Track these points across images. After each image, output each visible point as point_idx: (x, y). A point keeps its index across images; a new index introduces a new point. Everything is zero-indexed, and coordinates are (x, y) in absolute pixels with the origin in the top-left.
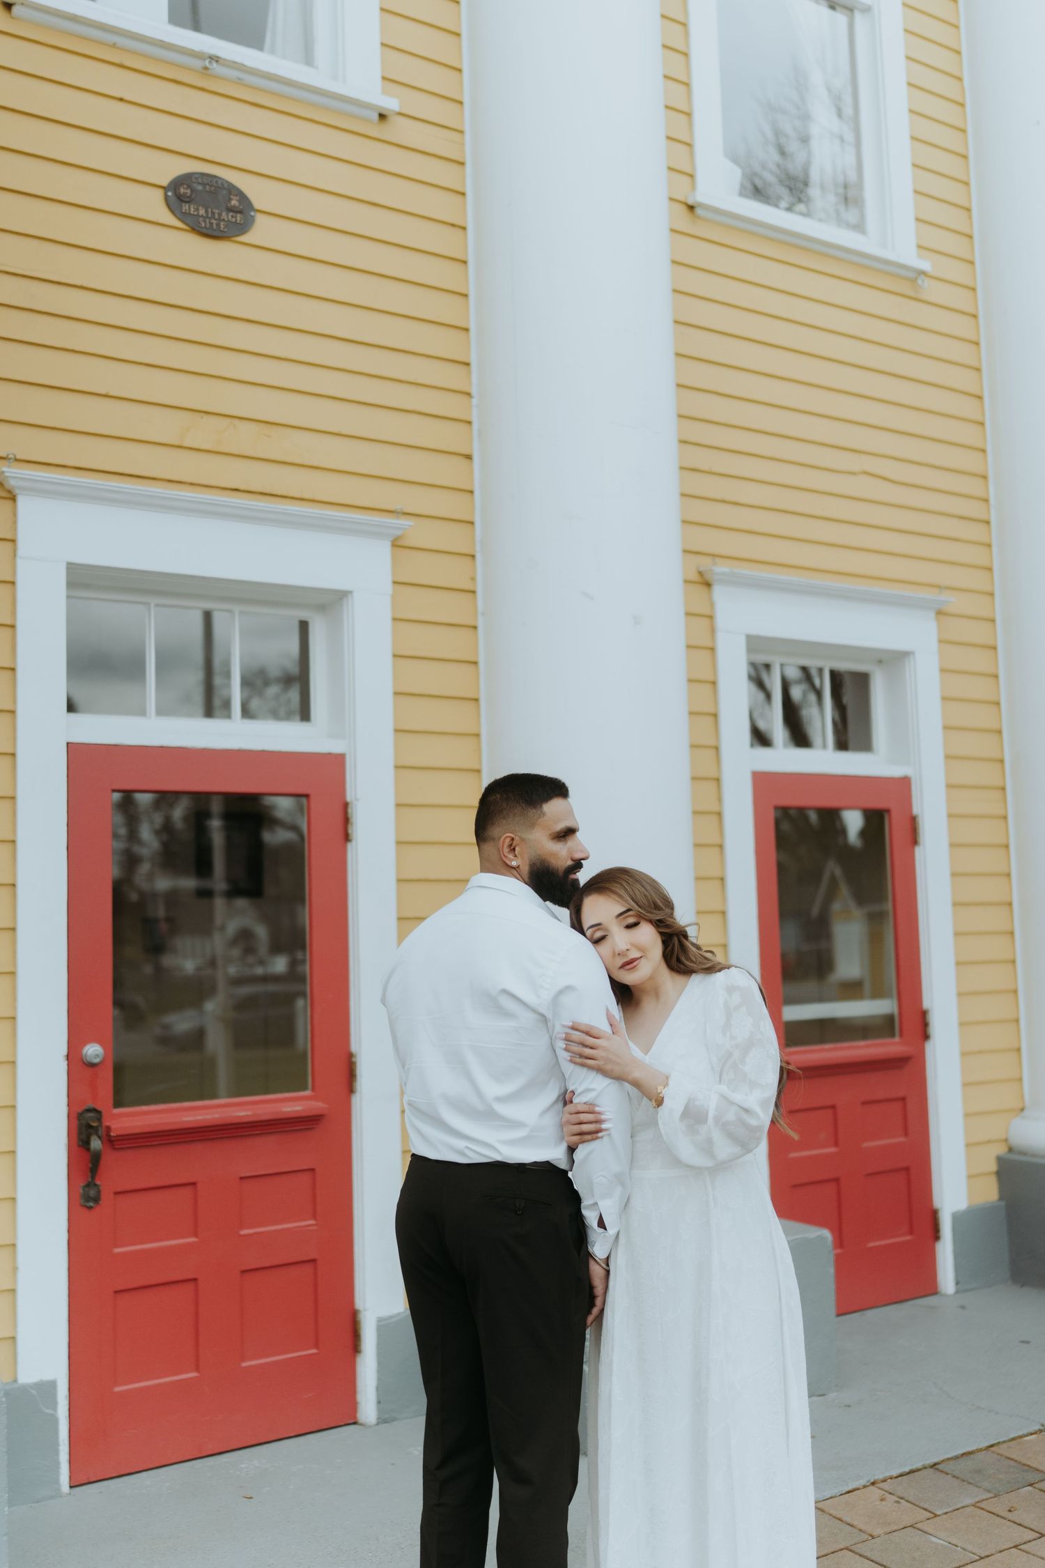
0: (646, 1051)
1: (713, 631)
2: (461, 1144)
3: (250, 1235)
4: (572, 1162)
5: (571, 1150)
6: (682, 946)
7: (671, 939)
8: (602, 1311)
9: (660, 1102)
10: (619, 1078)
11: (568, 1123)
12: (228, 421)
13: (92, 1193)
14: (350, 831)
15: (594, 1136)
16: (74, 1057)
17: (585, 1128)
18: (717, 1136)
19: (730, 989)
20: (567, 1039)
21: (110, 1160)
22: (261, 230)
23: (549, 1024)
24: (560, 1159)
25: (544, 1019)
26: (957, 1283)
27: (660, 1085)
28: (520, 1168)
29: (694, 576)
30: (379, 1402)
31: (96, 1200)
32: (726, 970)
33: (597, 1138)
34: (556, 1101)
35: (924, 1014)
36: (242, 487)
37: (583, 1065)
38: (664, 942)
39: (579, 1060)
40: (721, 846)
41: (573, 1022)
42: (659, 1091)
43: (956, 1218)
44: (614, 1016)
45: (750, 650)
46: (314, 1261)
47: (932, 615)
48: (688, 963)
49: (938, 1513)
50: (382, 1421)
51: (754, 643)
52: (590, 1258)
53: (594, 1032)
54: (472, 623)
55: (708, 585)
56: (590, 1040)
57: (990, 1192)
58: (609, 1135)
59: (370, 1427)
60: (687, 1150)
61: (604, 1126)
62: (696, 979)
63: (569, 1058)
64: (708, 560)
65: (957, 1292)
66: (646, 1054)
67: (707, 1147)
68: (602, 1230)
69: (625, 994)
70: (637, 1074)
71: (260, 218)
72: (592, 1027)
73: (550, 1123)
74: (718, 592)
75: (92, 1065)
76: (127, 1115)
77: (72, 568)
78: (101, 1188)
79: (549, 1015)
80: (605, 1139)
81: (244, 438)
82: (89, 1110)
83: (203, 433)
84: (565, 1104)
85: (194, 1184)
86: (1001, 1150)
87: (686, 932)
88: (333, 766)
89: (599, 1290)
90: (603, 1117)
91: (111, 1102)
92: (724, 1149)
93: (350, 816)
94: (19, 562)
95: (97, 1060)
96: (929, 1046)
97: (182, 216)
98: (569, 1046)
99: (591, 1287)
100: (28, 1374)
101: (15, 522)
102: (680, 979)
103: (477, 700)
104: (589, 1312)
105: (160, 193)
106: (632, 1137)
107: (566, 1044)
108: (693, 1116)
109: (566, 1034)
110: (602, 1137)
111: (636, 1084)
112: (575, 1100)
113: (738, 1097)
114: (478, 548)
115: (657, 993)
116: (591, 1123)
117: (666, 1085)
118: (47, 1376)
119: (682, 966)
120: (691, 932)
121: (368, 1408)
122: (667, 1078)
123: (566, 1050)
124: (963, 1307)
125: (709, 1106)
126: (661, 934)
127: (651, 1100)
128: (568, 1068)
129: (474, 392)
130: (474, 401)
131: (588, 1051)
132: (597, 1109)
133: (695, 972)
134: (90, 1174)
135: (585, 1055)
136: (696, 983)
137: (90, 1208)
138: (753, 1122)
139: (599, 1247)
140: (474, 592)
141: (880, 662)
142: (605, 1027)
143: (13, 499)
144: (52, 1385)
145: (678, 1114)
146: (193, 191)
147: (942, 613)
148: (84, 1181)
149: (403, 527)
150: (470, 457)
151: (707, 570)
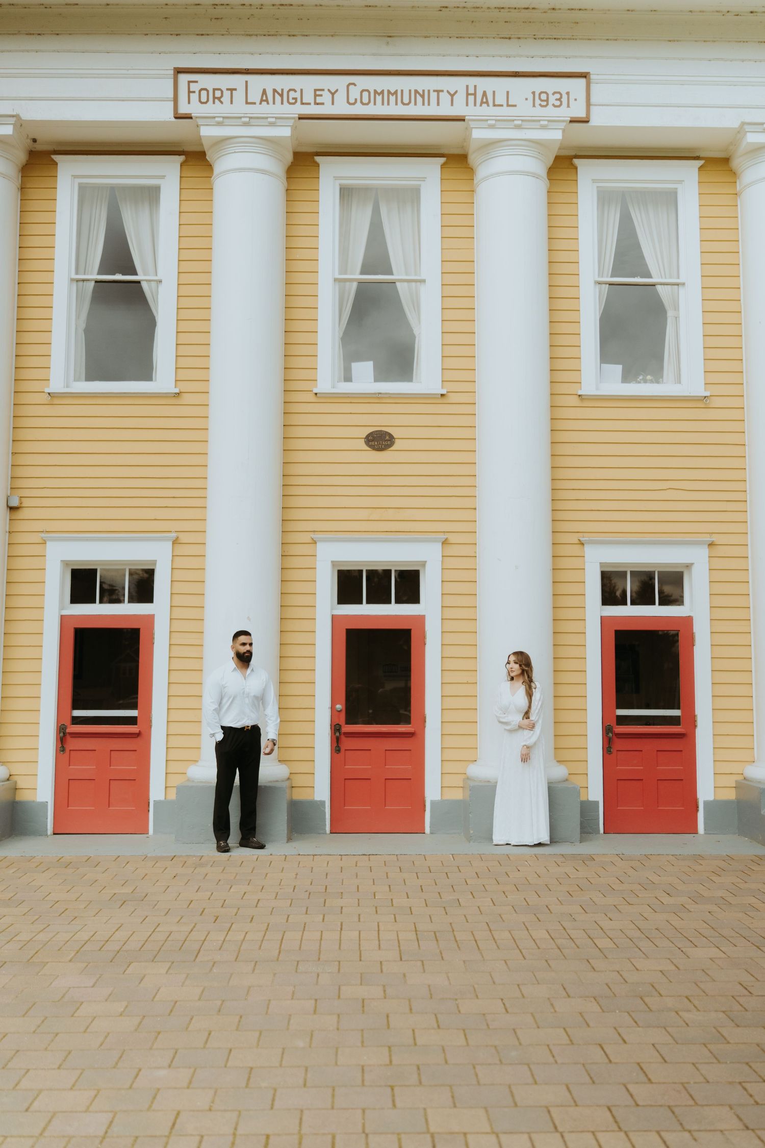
1: (583, 562)
3: (389, 768)
12: (385, 509)
14: (426, 641)
16: (333, 708)
21: (343, 740)
22: (398, 445)
26: (705, 830)
30: (430, 827)
31: (339, 751)
35: (695, 716)
40: (585, 646)
43: (708, 803)
45: (601, 567)
46: (410, 779)
47: (707, 546)
50: (431, 833)
51: (603, 565)
54: (475, 568)
55: (583, 544)
57: (731, 795)
59: (427, 834)
64: (581, 535)
65: (705, 834)
71: (397, 441)
74: (587, 546)
75: (338, 711)
76: (350, 727)
77: (333, 562)
78: (340, 748)
81: (390, 514)
82: (339, 724)
83: (376, 515)
85: (370, 750)
86: (740, 778)
88: (420, 619)
91: (344, 723)
93: (426, 636)
94: (317, 562)
95: (340, 710)
96: (697, 730)
97: (370, 446)
100: (318, 798)
101: (316, 550)
105: (363, 440)
114: (477, 541)
118: (323, 799)
121: (427, 830)
129: (477, 486)
130: (477, 489)
134: (337, 743)
137: (337, 753)
140: (475, 557)
141: (689, 567)
143: (316, 543)
146: (373, 437)
147: (711, 545)
148: (335, 745)
149: (446, 537)
150: (475, 509)
151: (581, 539)
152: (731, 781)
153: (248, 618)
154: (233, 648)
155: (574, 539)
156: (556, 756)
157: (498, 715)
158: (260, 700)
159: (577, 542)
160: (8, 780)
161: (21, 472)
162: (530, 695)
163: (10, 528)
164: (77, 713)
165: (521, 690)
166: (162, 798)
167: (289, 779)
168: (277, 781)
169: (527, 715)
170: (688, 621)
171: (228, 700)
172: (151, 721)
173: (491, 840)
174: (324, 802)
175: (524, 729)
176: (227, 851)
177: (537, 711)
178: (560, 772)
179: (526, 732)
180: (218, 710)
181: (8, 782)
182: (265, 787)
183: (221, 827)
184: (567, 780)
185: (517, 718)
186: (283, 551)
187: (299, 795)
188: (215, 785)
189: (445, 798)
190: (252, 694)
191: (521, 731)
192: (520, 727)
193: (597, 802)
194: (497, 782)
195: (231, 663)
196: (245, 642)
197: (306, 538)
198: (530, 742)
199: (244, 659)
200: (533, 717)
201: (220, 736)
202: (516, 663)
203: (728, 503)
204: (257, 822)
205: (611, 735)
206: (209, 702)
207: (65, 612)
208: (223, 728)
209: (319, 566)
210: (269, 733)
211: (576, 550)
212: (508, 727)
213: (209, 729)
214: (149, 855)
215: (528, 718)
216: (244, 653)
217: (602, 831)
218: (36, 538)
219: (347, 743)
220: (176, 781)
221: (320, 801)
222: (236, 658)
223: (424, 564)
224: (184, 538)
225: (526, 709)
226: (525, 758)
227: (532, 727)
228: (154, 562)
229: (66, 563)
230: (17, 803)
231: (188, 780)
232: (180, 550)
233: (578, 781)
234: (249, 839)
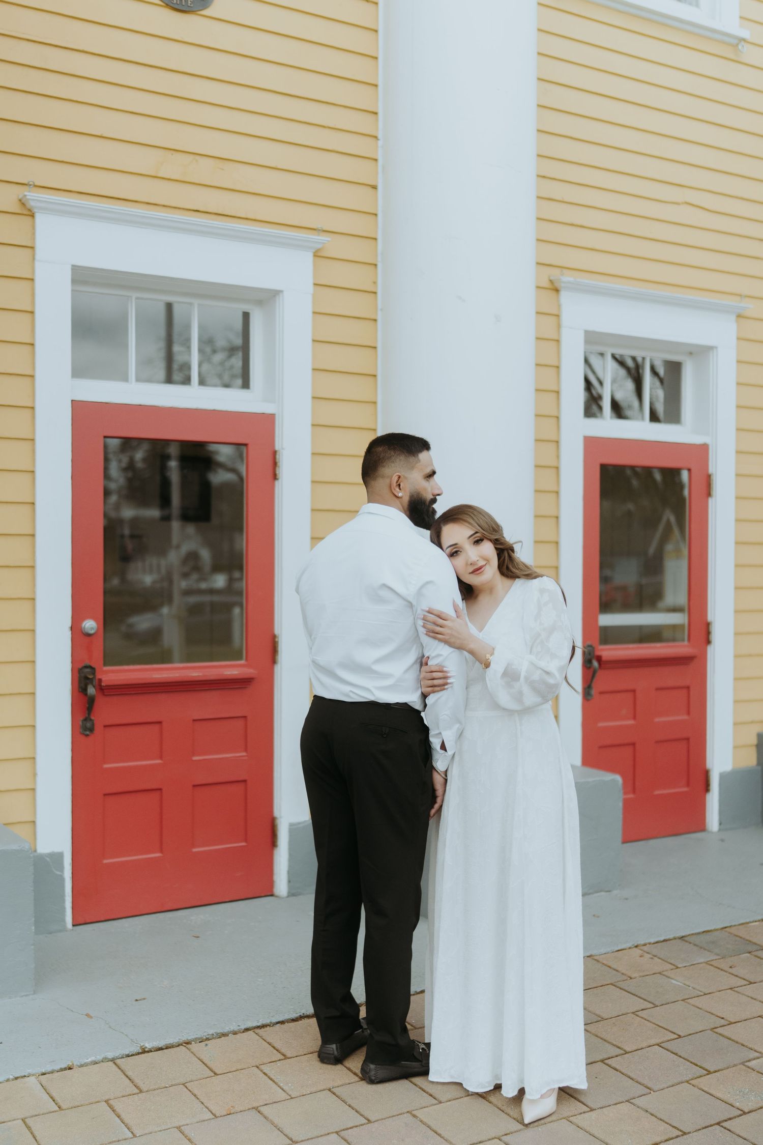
0: (481, 629)
1: (559, 326)
2: (347, 689)
3: (199, 761)
4: (425, 706)
5: (424, 696)
6: (510, 557)
7: (503, 553)
8: (441, 806)
9: (487, 665)
10: (460, 648)
11: (424, 678)
12: (192, 157)
13: (89, 725)
14: (277, 473)
15: (442, 687)
16: (75, 628)
17: (436, 682)
18: (526, 690)
19: (542, 591)
20: (424, 619)
21: (102, 704)
22: (219, 5)
23: (414, 609)
24: (415, 702)
25: (410, 605)
26: (720, 824)
27: (488, 654)
28: (387, 706)
29: (546, 284)
30: (289, 881)
31: (91, 730)
32: (540, 578)
33: (444, 689)
34: (415, 662)
35: (708, 625)
36: (201, 209)
37: (435, 638)
38: (498, 554)
39: (432, 634)
40: (557, 493)
41: (429, 608)
42: (487, 658)
43: (723, 777)
44: (458, 605)
45: (587, 341)
46: (245, 781)
47: (733, 317)
48: (514, 570)
49: (679, 966)
50: (292, 894)
51: (591, 337)
52: (434, 771)
53: (443, 616)
54: (373, 317)
55: (557, 290)
56: (440, 621)
57: (750, 759)
58: (452, 687)
59: (283, 898)
60: (504, 698)
61: (449, 681)
62: (518, 583)
63: (425, 632)
64: (558, 271)
65: (720, 830)
66: (480, 632)
67: (519, 697)
68: (443, 751)
69: (468, 591)
70: (472, 646)
72: (442, 612)
73: (412, 676)
74: (564, 295)
75: (89, 635)
76: (113, 671)
77: (75, 268)
78: (95, 722)
79: (414, 603)
80: (449, 690)
81: (203, 171)
82: (86, 667)
83: (173, 167)
84: (421, 665)
85: (160, 723)
86: (761, 729)
87: (513, 547)
88: (266, 423)
89: (439, 792)
90: (449, 675)
91: (101, 662)
92: (530, 698)
93: (277, 461)
94: (37, 264)
95: (92, 632)
96: (710, 649)
98: (425, 625)
99: (434, 790)
100: (44, 847)
101: (34, 234)
102: (507, 582)
103: (375, 376)
104: (432, 807)
106: (467, 688)
107: (424, 623)
108: (510, 675)
109: (424, 616)
110: (447, 689)
111: (472, 652)
112: (430, 663)
113: (542, 664)
114: (379, 259)
115: (492, 590)
116: (440, 678)
117: (492, 654)
118: (57, 849)
119: (510, 573)
120: (516, 547)
121: (281, 885)
122: (494, 649)
123: (424, 627)
124: (722, 840)
125: (521, 669)
126: (496, 548)
127: (482, 664)
128: (425, 640)
129: (380, 136)
130: (380, 143)
131: (438, 629)
132: (445, 669)
133: (519, 577)
134: (87, 712)
135: (437, 631)
136: (519, 585)
137: (87, 735)
138: (552, 681)
139: (440, 762)
140: (375, 293)
141: (691, 353)
142: (451, 612)
143: (33, 216)
144: (60, 855)
145: (500, 674)
147: (741, 317)
148: (81, 716)
149: (322, 241)
150: (376, 188)
151: (556, 279)
152: (752, 735)
155: (542, 276)
197: (10, 199)
205: (593, 664)
209: (41, 273)
219: (106, 711)
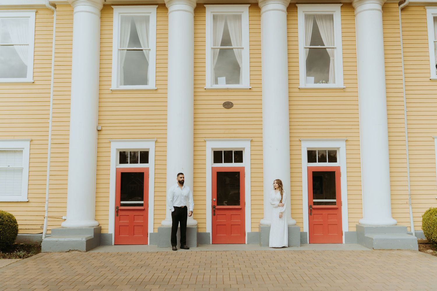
1: (301, 147)
3: (232, 221)
12: (230, 129)
14: (245, 176)
16: (212, 200)
22: (234, 106)
26: (345, 242)
31: (215, 215)
35: (341, 202)
36: (231, 137)
40: (301, 177)
43: (346, 233)
45: (307, 149)
46: (240, 225)
47: (345, 141)
50: (248, 244)
54: (262, 150)
55: (301, 141)
57: (354, 230)
65: (345, 244)
71: (234, 105)
75: (214, 201)
76: (218, 207)
77: (212, 148)
81: (232, 131)
82: (214, 206)
85: (226, 215)
86: (357, 224)
88: (243, 168)
91: (216, 205)
93: (245, 174)
96: (342, 207)
97: (224, 107)
101: (206, 144)
105: (222, 105)
114: (263, 140)
121: (246, 242)
129: (263, 121)
140: (262, 146)
141: (339, 149)
143: (206, 142)
146: (226, 104)
147: (347, 141)
148: (213, 213)
149: (252, 139)
150: (262, 129)
151: (300, 139)
152: (354, 225)
153: (182, 169)
154: (177, 179)
155: (297, 139)
156: (291, 217)
157: (271, 202)
158: (187, 197)
159: (298, 140)
160: (98, 226)
161: (102, 118)
162: (282, 195)
163: (98, 137)
164: (122, 202)
165: (279, 193)
166: (153, 232)
167: (197, 225)
168: (193, 226)
169: (281, 202)
170: (339, 168)
171: (176, 197)
172: (148, 205)
173: (268, 245)
174: (210, 233)
175: (280, 206)
176: (176, 250)
177: (284, 200)
178: (293, 222)
179: (281, 208)
180: (172, 201)
181: (98, 227)
182: (189, 228)
183: (174, 242)
184: (295, 225)
185: (277, 203)
186: (194, 145)
187: (200, 231)
188: (171, 227)
189: (252, 231)
190: (184, 195)
191: (279, 207)
192: (279, 206)
193: (307, 232)
194: (271, 226)
195: (177, 184)
196: (181, 177)
197: (203, 140)
198: (282, 211)
199: (181, 183)
200: (283, 202)
201: (173, 210)
202: (277, 183)
203: (353, 126)
204: (186, 240)
205: (311, 208)
206: (169, 198)
207: (118, 167)
208: (174, 207)
209: (207, 149)
210: (190, 209)
211: (298, 143)
212: (274, 206)
213: (169, 207)
214: (149, 252)
215: (281, 203)
216: (181, 181)
217: (308, 242)
218: (107, 141)
219: (217, 212)
220: (158, 226)
221: (208, 233)
222: (178, 182)
223: (244, 148)
224: (159, 140)
225: (281, 199)
226: (281, 217)
227: (283, 206)
228: (149, 149)
229: (117, 150)
230: (102, 234)
231: (162, 226)
232: (158, 145)
233: (299, 225)
234: (183, 246)
